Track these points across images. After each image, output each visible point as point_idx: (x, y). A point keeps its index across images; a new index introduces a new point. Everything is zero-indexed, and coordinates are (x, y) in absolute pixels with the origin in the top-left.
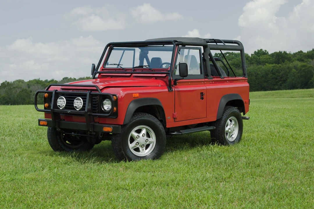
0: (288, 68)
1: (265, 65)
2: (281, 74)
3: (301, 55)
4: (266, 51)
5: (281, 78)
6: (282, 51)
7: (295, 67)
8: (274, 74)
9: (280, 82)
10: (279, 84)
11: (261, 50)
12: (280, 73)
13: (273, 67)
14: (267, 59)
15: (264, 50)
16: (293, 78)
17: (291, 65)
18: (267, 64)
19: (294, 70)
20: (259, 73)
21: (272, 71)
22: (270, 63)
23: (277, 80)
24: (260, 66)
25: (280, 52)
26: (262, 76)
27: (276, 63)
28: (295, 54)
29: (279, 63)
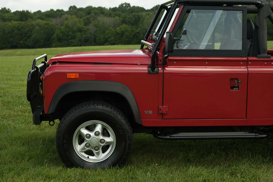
0: (32, 25)
1: (11, 22)
2: (26, 30)
3: (40, 14)
4: (9, 9)
5: (26, 34)
6: (25, 11)
7: (38, 25)
8: (19, 30)
9: (25, 38)
10: (24, 39)
11: (5, 8)
12: (24, 29)
13: (19, 24)
14: (11, 17)
15: (7, 8)
16: (37, 34)
17: (34, 23)
18: (12, 21)
19: (37, 27)
20: (6, 29)
21: (18, 27)
22: (14, 20)
23: (22, 36)
24: (6, 23)
25: (23, 11)
26: (9, 32)
27: (20, 20)
28: (35, 13)
29: (22, 21)
